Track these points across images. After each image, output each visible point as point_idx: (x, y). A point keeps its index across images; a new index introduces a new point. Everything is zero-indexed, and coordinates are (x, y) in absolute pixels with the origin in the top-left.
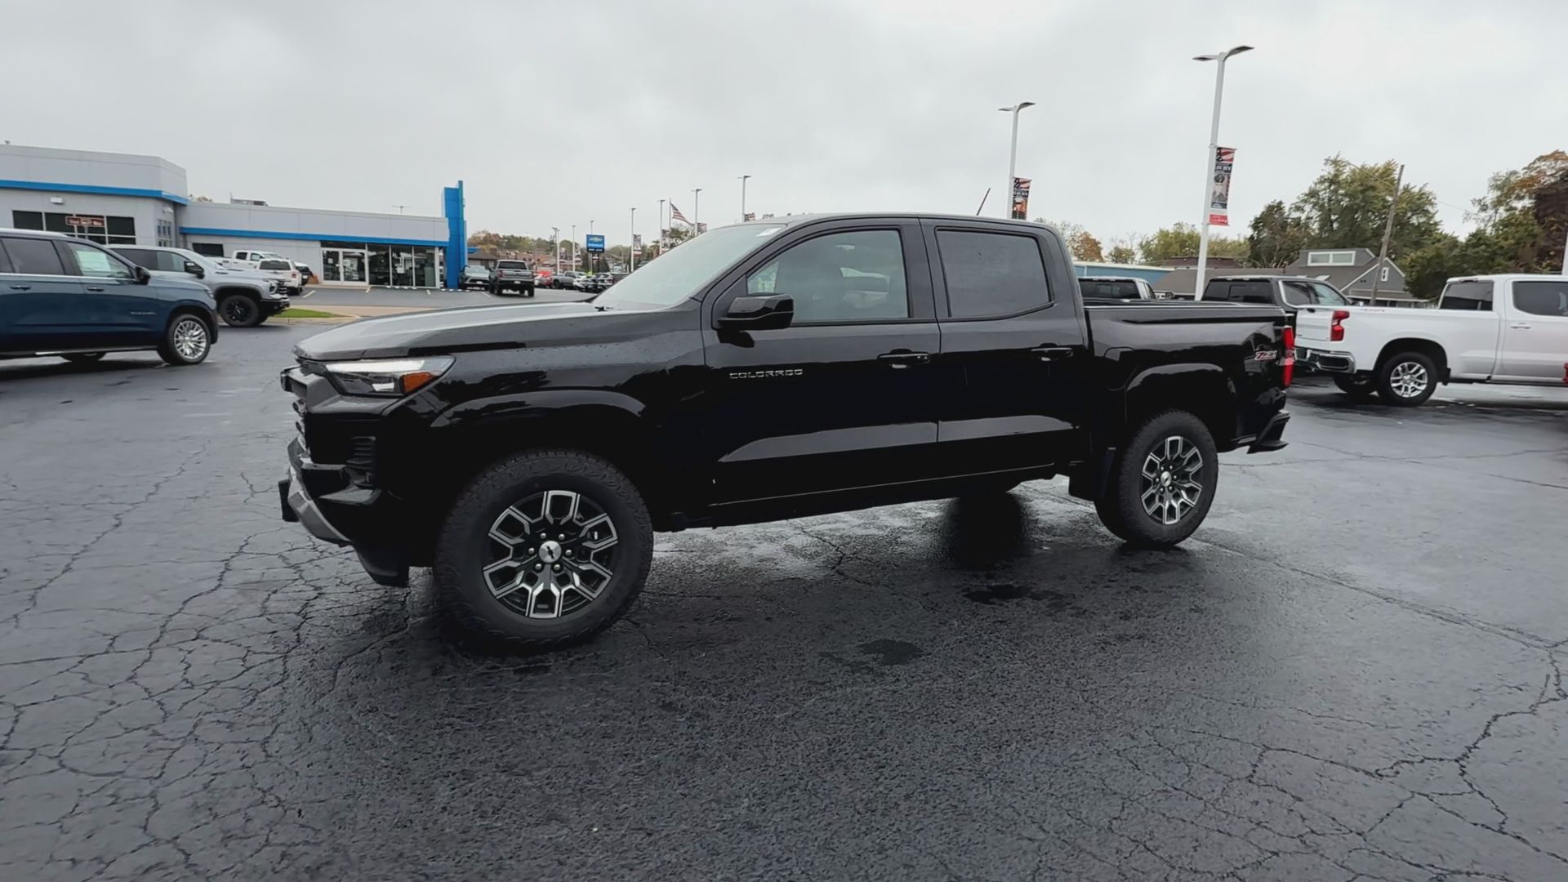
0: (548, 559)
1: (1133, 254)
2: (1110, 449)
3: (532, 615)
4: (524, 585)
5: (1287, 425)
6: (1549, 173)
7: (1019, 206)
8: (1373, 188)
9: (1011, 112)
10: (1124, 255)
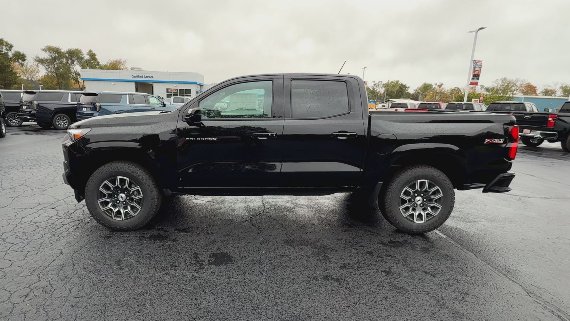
0: (121, 199)
1: (556, 92)
2: (379, 182)
3: (114, 218)
4: (111, 208)
5: (514, 179)
7: (477, 72)
9: (474, 33)
10: (550, 92)
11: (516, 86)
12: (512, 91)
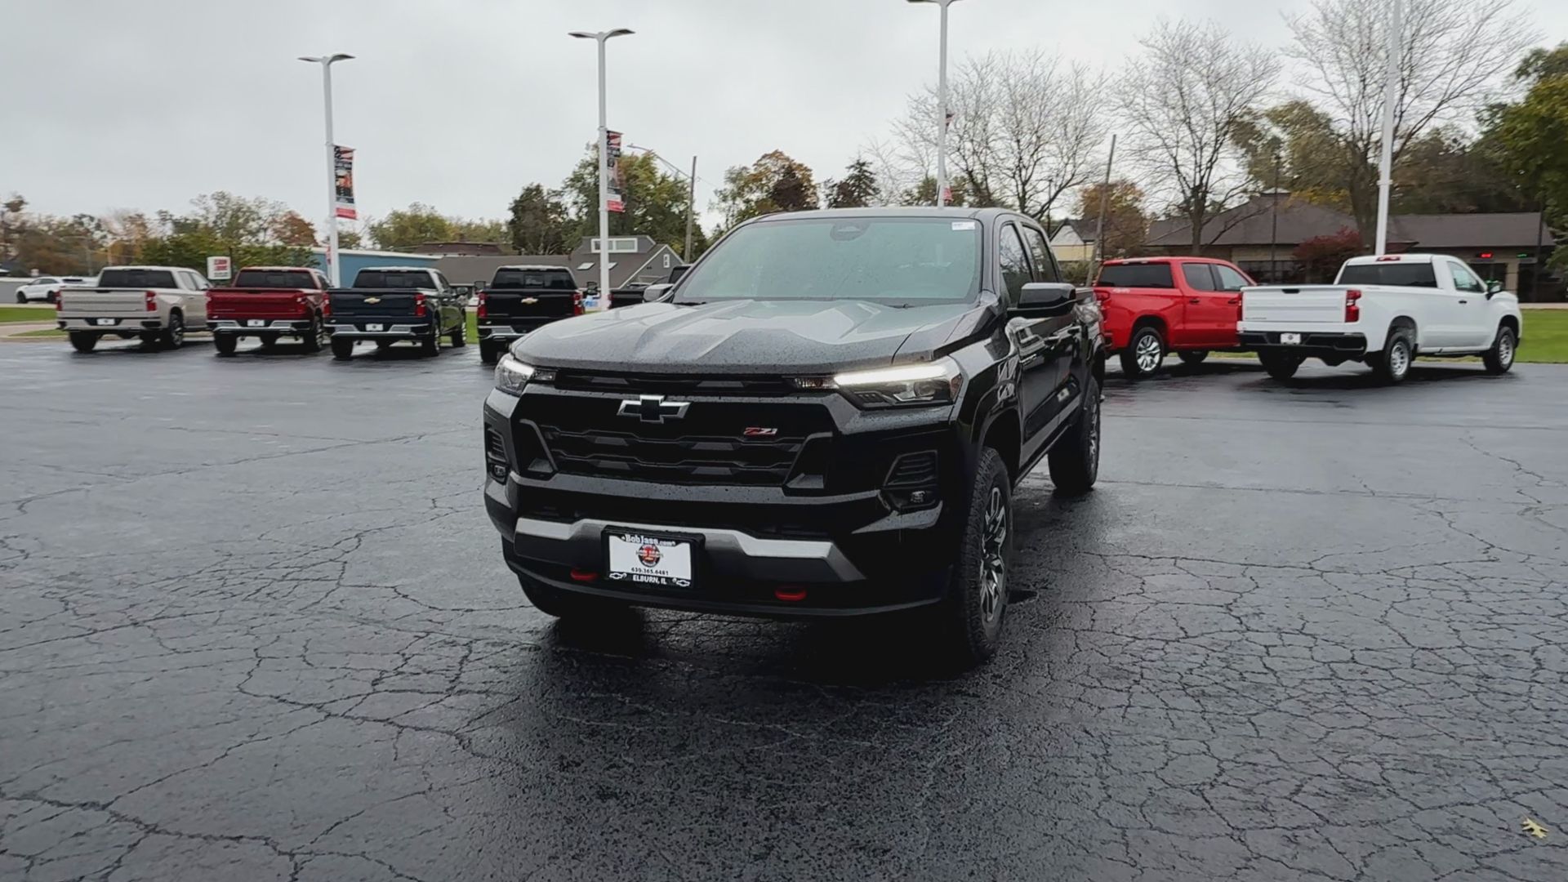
6: (773, 170)
7: (342, 180)
8: (636, 177)
9: (319, 64)
10: (347, 240)
11: (260, 218)
12: (253, 233)
